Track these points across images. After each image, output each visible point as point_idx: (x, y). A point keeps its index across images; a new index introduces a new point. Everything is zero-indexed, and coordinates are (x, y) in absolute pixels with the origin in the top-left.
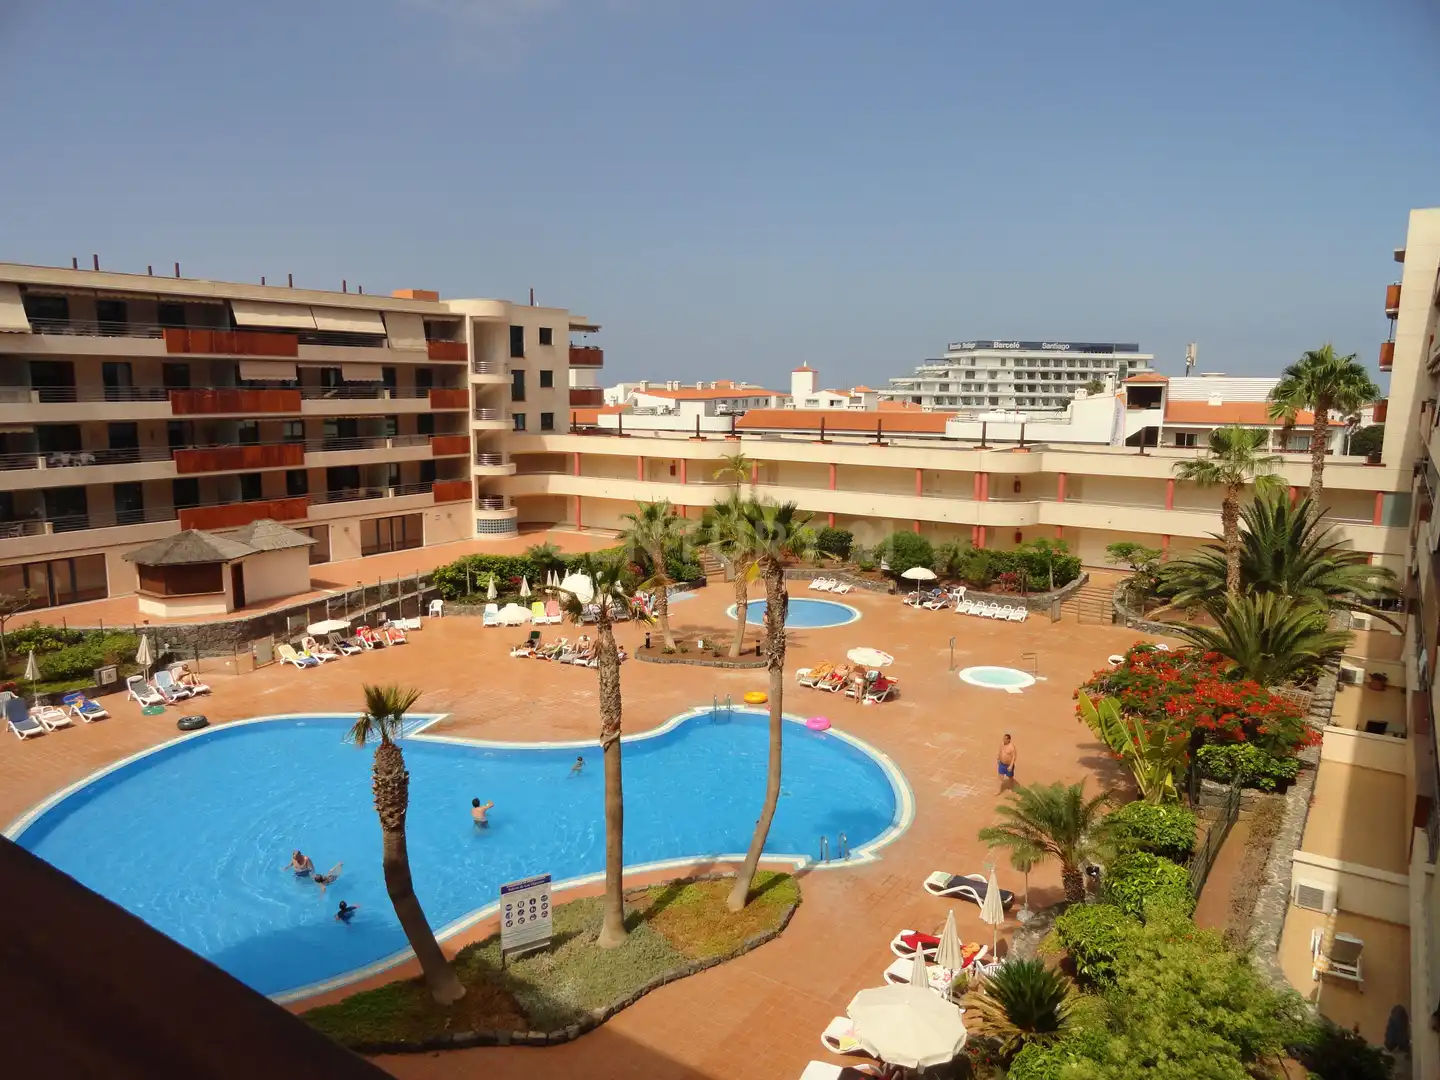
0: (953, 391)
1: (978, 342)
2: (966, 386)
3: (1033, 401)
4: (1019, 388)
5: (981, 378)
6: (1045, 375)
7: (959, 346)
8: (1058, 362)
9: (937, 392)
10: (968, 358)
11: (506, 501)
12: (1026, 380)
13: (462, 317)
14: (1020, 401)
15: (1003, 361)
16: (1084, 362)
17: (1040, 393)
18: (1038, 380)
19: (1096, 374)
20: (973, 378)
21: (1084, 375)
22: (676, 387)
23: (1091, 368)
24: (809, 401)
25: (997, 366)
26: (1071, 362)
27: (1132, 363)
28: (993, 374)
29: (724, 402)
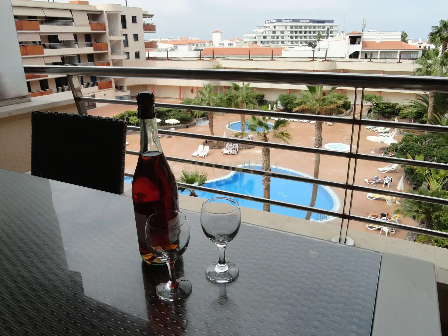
0: (268, 39)
1: (277, 20)
2: (273, 37)
3: (297, 42)
4: (291, 37)
5: (278, 34)
6: (301, 32)
7: (269, 21)
8: (305, 27)
9: (262, 40)
10: (273, 26)
11: (125, 88)
12: (294, 34)
13: (102, 12)
14: (292, 42)
15: (286, 27)
16: (314, 27)
17: (299, 39)
18: (299, 34)
19: (319, 32)
20: (275, 34)
21: (314, 32)
22: (171, 39)
23: (317, 29)
24: (220, 44)
25: (283, 29)
26: (310, 27)
27: (332, 27)
28: (282, 32)
29: (194, 45)
